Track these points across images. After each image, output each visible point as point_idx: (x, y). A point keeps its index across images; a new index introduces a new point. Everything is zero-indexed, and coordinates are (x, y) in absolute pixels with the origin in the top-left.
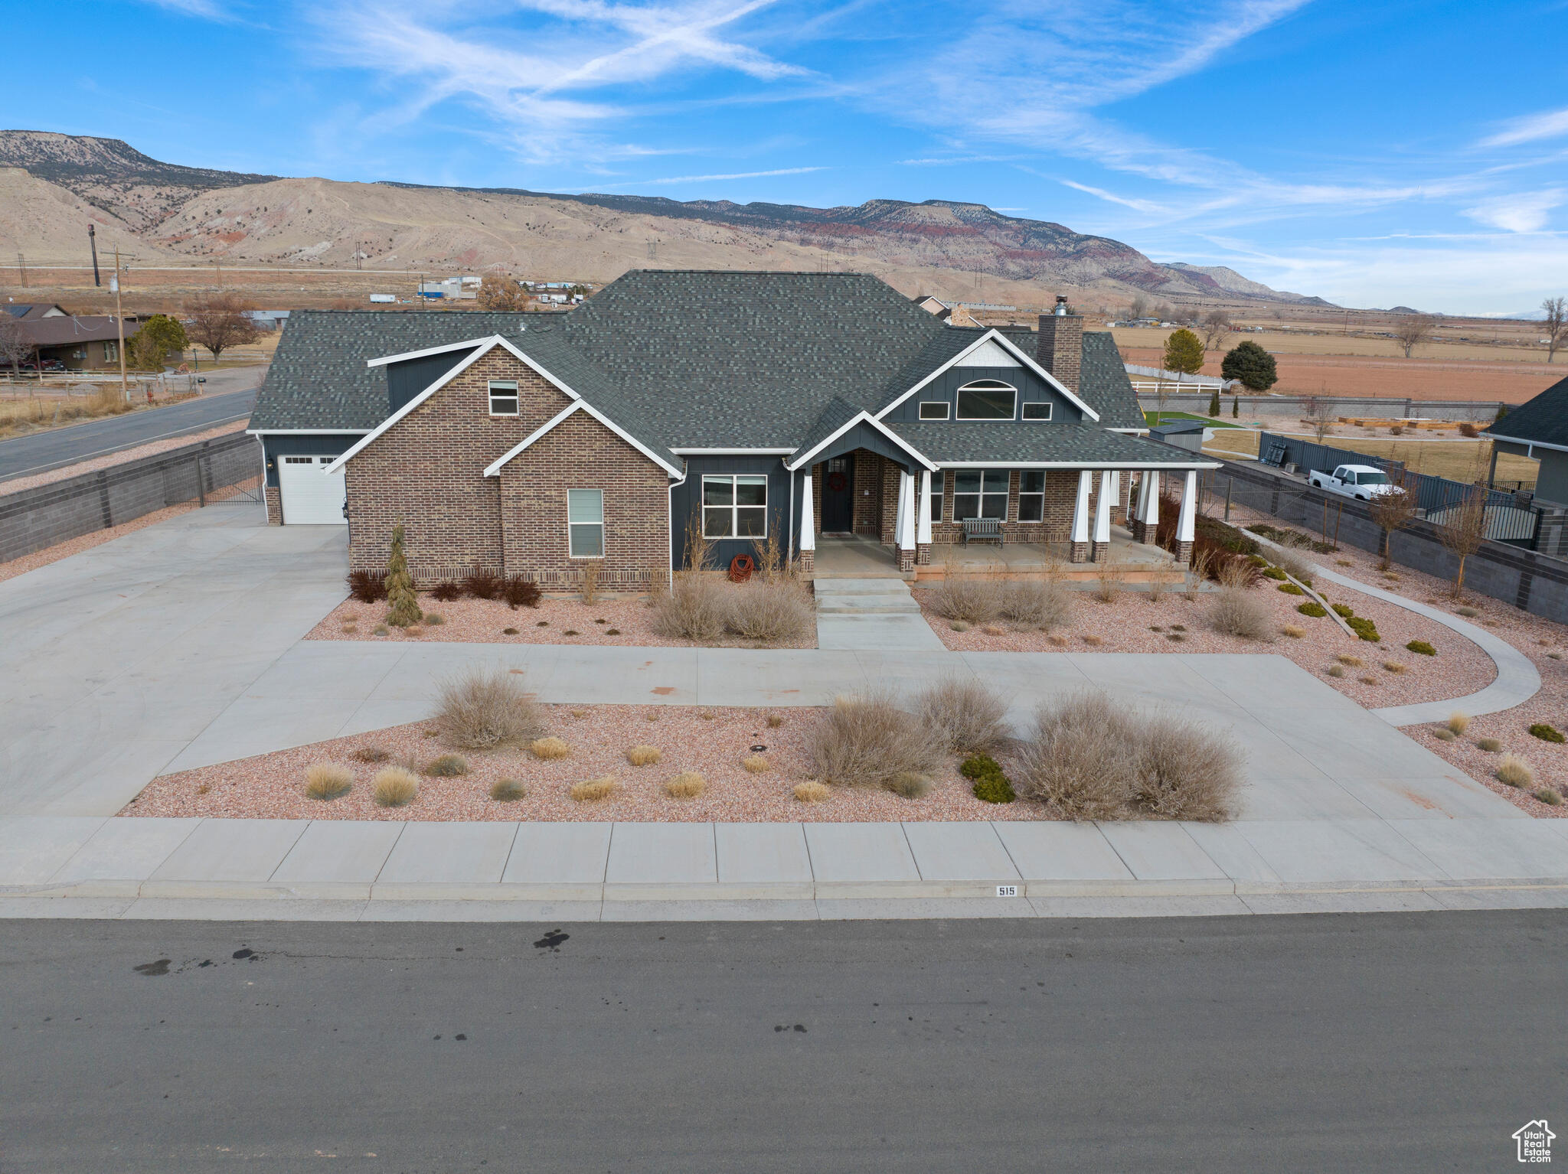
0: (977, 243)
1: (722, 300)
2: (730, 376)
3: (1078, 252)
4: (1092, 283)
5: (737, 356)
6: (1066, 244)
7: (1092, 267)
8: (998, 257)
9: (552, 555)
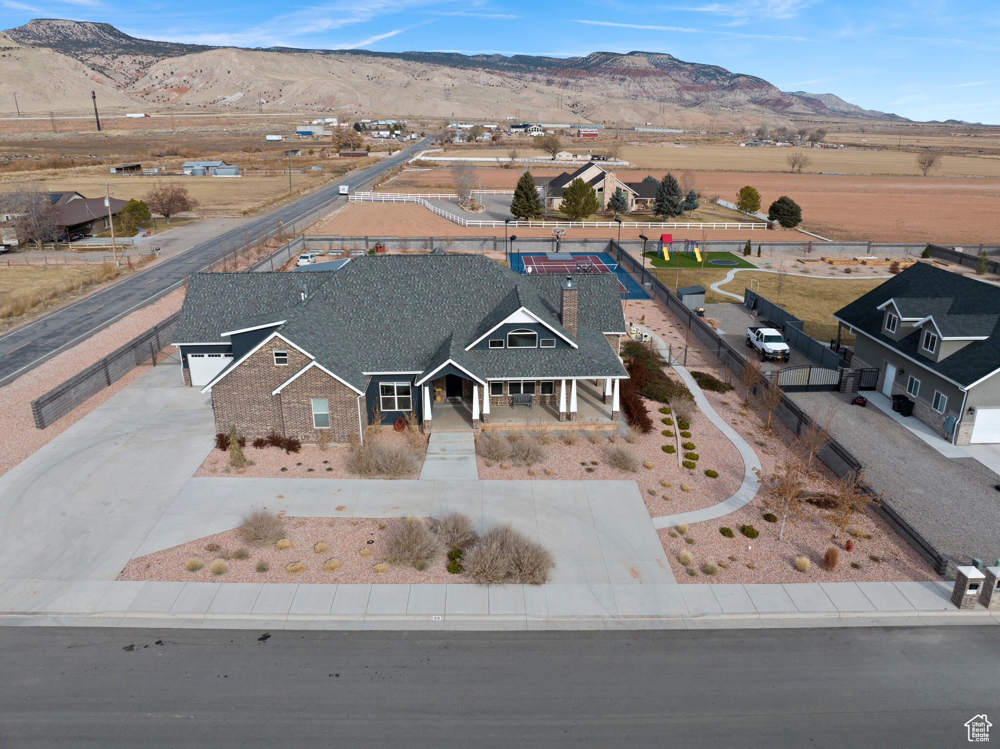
0: (664, 81)
1: (403, 273)
2: (403, 319)
3: (731, 85)
4: (740, 107)
5: (407, 307)
6: (724, 80)
7: (741, 96)
8: (678, 90)
9: (307, 427)
